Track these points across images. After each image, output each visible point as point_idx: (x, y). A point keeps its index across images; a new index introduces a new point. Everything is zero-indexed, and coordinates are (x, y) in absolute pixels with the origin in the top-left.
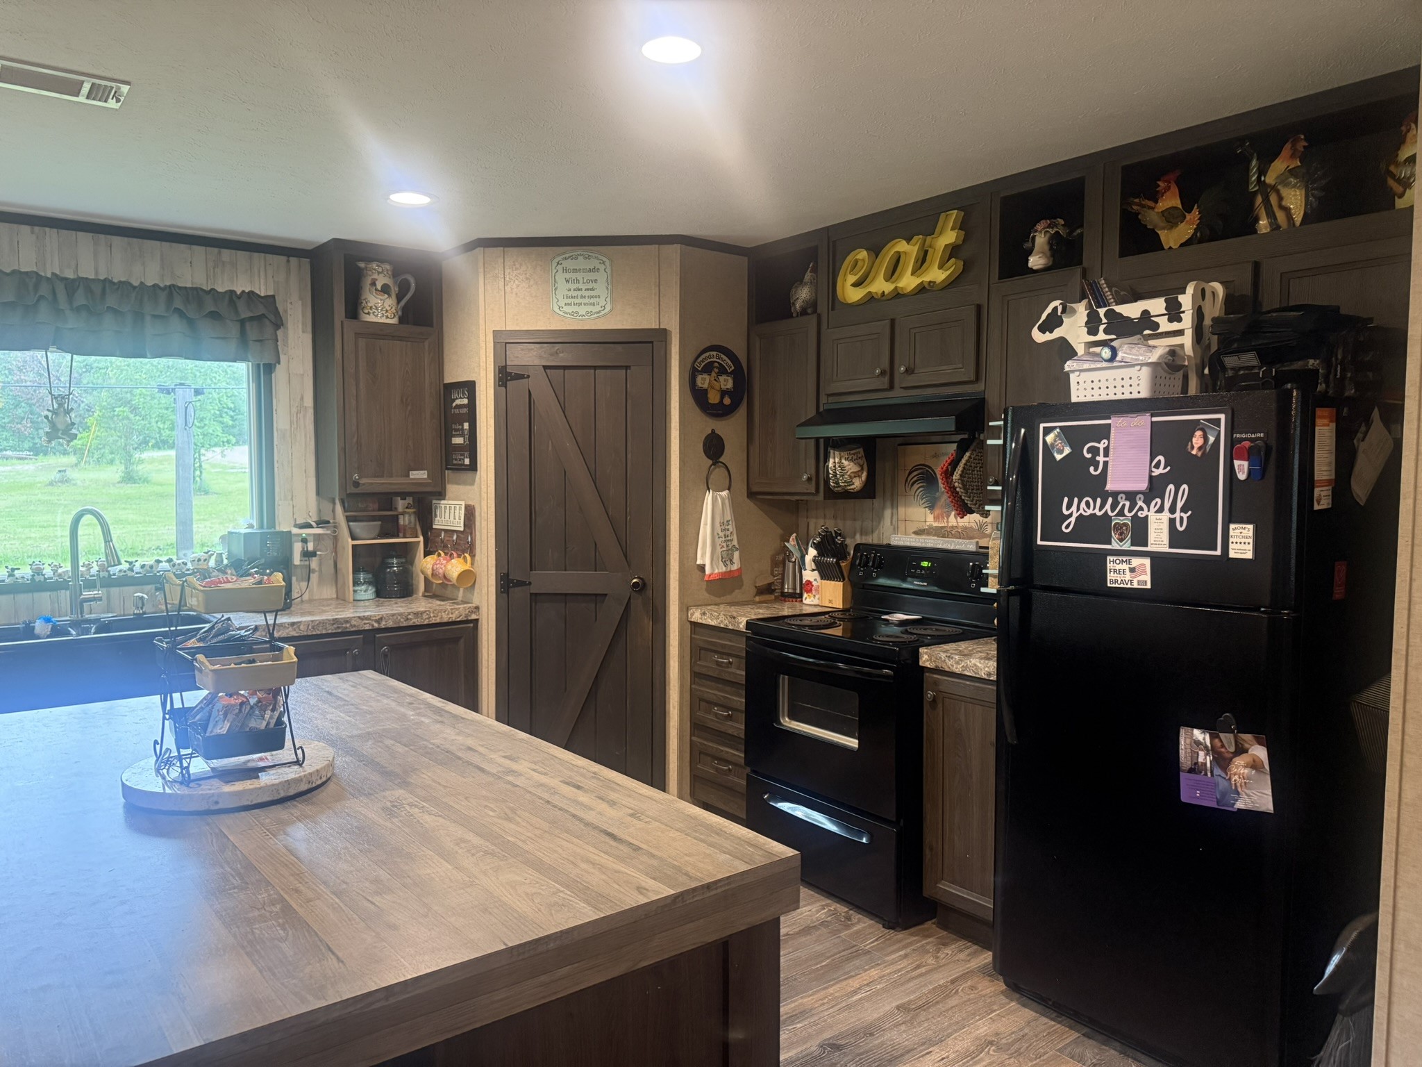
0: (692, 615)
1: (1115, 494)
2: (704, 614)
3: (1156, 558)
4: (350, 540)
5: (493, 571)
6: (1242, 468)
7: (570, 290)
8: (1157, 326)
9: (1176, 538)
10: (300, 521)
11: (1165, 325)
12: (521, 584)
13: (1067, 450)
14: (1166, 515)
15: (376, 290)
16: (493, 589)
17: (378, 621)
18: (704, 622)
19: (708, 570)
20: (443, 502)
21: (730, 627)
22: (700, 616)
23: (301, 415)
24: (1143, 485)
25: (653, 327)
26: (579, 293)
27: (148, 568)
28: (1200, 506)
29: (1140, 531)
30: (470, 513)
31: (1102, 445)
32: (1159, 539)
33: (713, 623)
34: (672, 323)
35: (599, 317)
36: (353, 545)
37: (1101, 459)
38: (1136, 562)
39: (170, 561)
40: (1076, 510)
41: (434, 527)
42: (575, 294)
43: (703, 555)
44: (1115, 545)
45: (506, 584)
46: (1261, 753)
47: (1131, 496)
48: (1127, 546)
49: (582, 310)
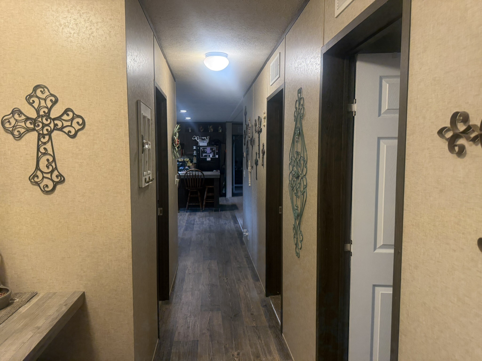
3: (211, 158)
6: (217, 151)
8: (205, 139)
11: (206, 139)
13: (203, 150)
28: (214, 154)
32: (211, 156)
37: (206, 150)
40: (204, 155)
44: (208, 157)
47: (209, 153)
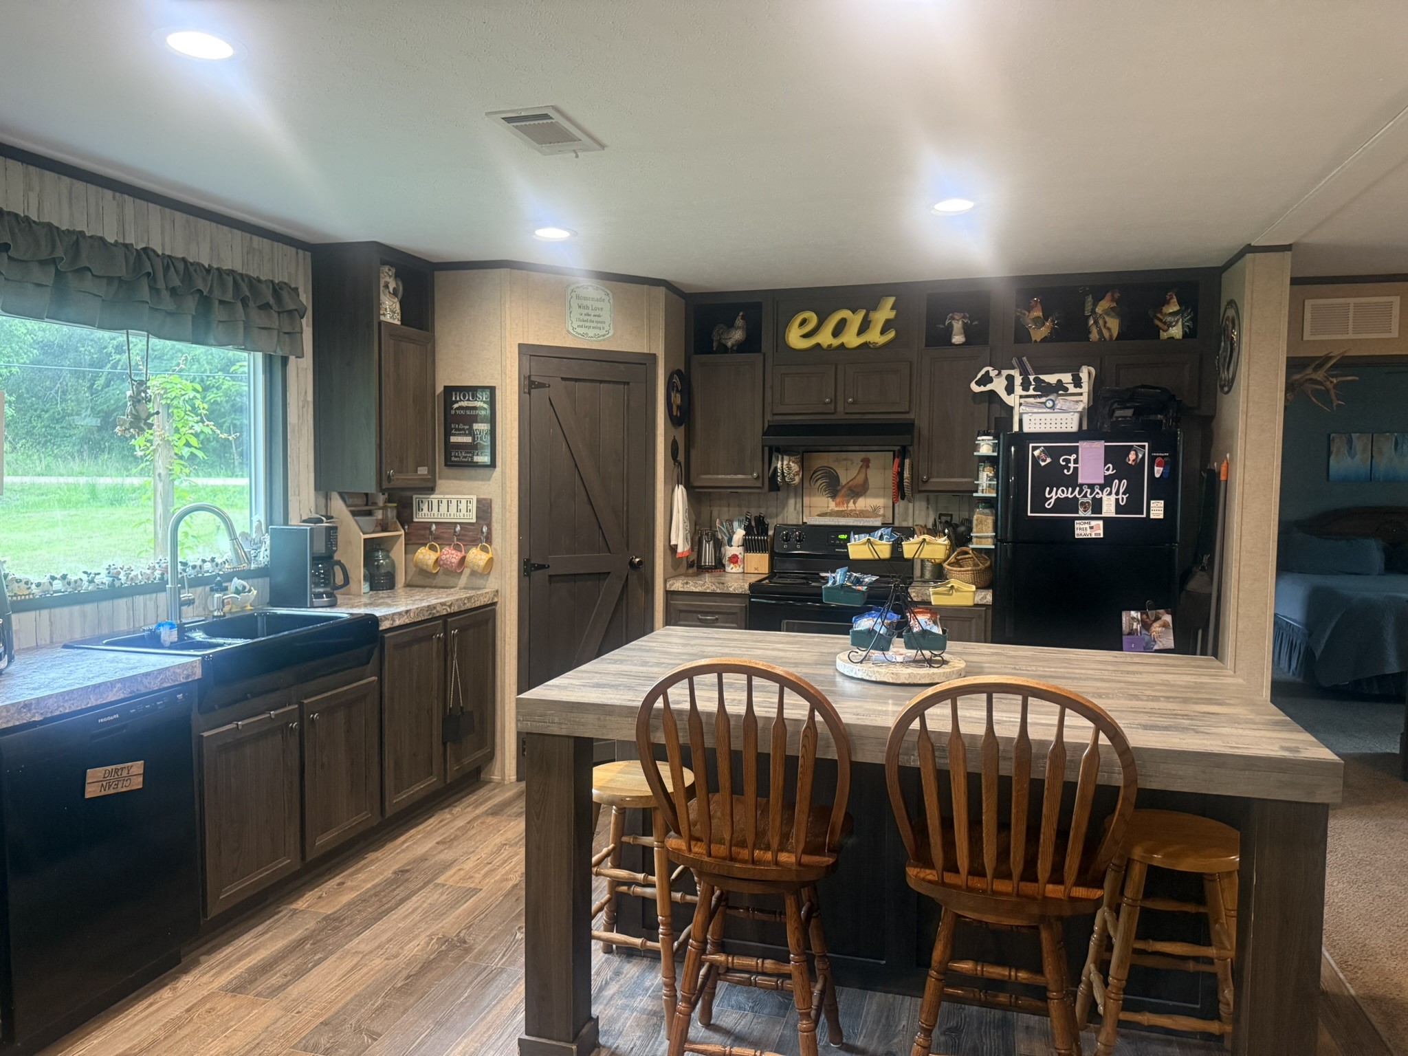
0: (671, 585)
1: (1081, 486)
2: (687, 583)
3: (1107, 521)
4: (361, 534)
6: (1158, 471)
7: (581, 314)
8: (1067, 389)
9: (1118, 508)
10: (304, 518)
11: (1072, 389)
12: (542, 567)
13: (1049, 460)
14: (1113, 497)
15: (389, 292)
16: (515, 574)
17: (450, 606)
18: (686, 590)
20: (432, 496)
22: (681, 585)
24: (1102, 481)
25: (645, 352)
26: (589, 318)
28: (1134, 493)
29: (1097, 505)
30: (484, 509)
31: (1073, 457)
32: (1109, 509)
33: (697, 590)
34: (659, 350)
35: (604, 340)
37: (1072, 465)
38: (1093, 523)
40: (1054, 495)
41: (415, 520)
42: (586, 318)
44: (1081, 514)
45: (528, 568)
46: (1168, 618)
47: (1091, 487)
48: (1089, 514)
49: (591, 332)
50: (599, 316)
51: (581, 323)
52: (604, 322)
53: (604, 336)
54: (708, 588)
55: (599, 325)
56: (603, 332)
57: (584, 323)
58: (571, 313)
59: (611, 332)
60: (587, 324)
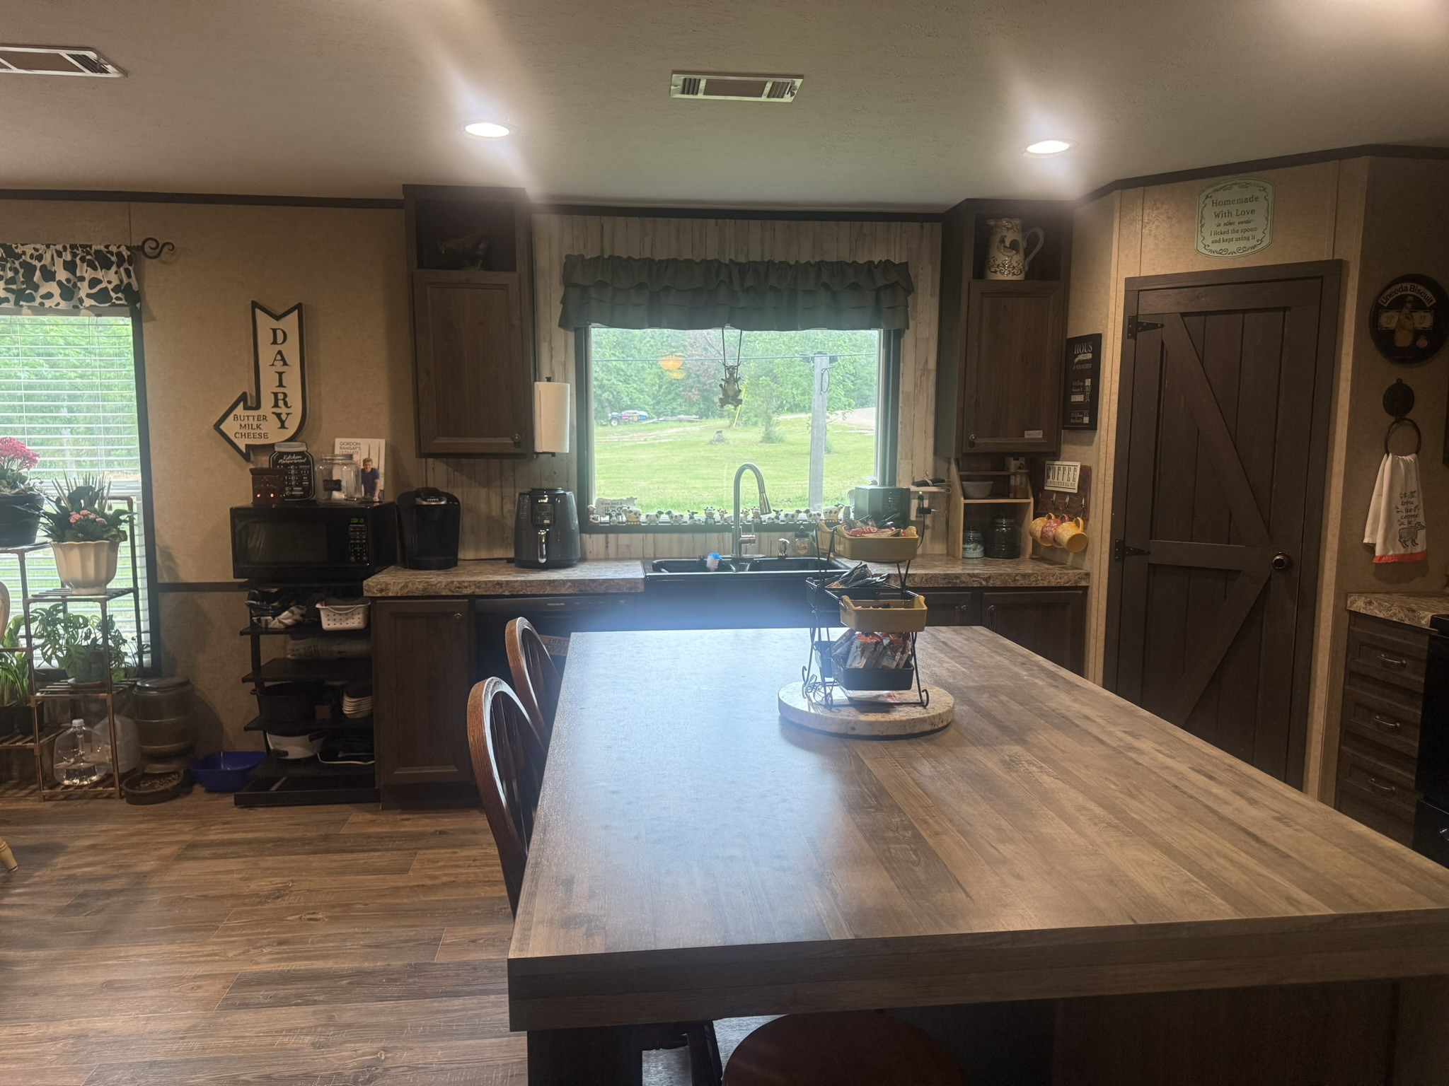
0: (1353, 603)
2: (1370, 603)
4: (962, 499)
5: (1107, 537)
7: (1219, 225)
10: (918, 479)
12: (1139, 552)
15: (1005, 247)
16: (1106, 556)
17: (987, 579)
18: (1368, 613)
19: (1379, 551)
20: (1056, 463)
21: (1407, 622)
22: (1363, 605)
23: (924, 378)
25: (1325, 258)
26: (1231, 228)
27: (790, 517)
30: (1086, 475)
33: (1381, 616)
34: (1351, 251)
35: (1253, 253)
36: (965, 504)
39: (807, 511)
41: (1046, 488)
42: (1226, 228)
43: (1374, 531)
45: (1120, 551)
49: (1232, 247)
50: (1248, 222)
51: (1217, 238)
52: (1255, 229)
53: (1255, 246)
54: (1395, 614)
55: (1246, 235)
56: (1252, 243)
57: (1222, 236)
58: (1202, 226)
59: (1267, 241)
60: (1226, 237)
